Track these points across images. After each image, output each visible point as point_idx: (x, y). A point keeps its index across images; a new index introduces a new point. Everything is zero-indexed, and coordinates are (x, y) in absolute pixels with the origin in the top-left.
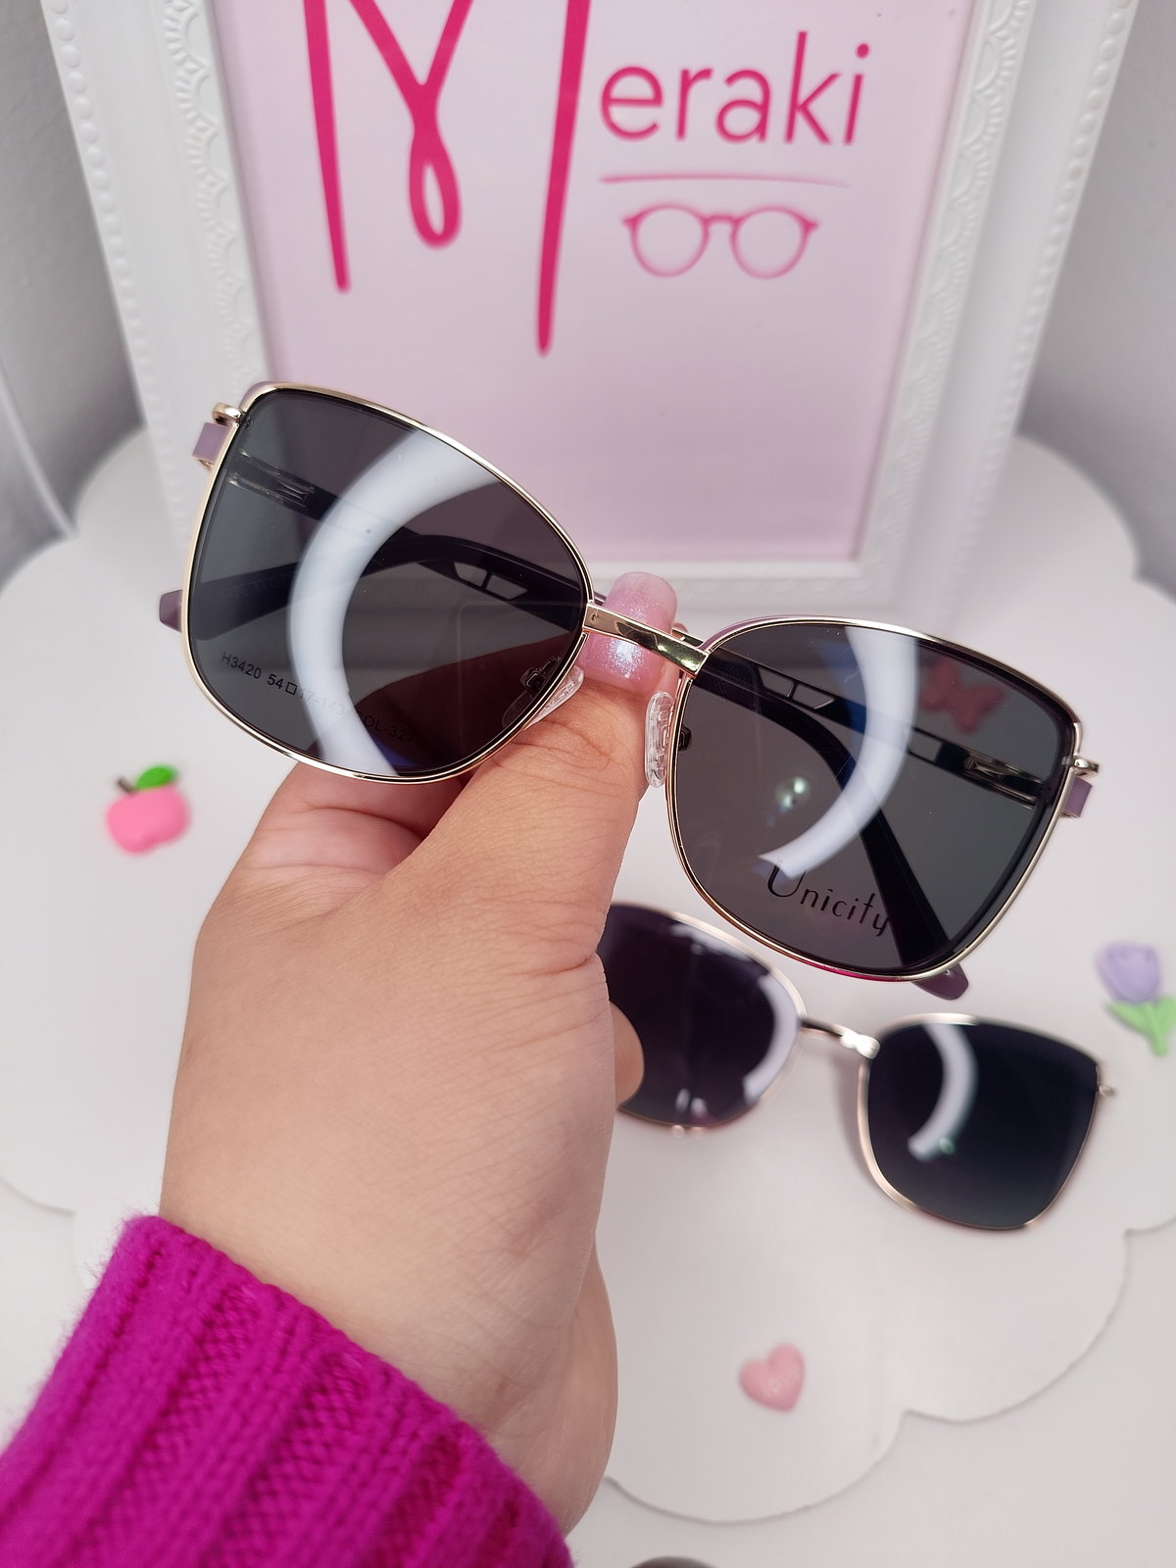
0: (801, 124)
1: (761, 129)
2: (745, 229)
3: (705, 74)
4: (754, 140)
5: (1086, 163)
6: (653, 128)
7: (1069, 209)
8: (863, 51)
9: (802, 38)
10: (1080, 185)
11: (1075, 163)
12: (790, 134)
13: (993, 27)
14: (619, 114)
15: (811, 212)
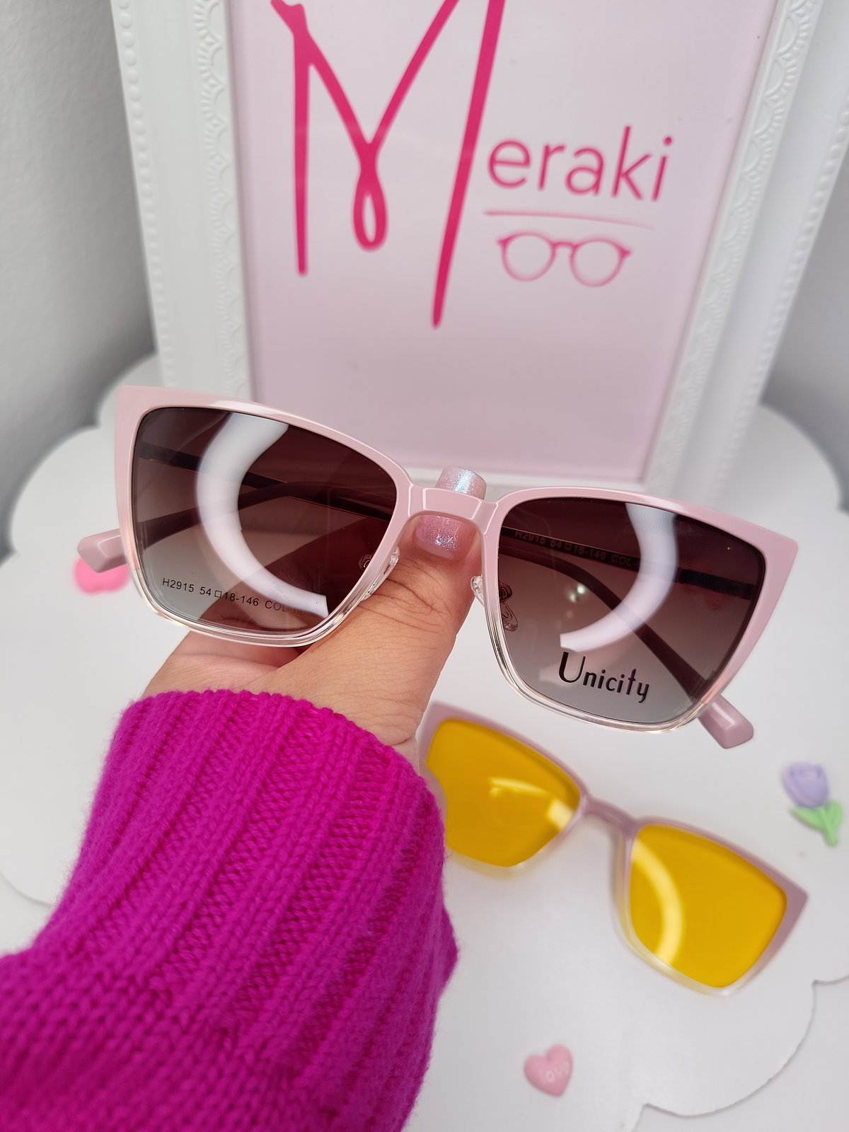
0: (623, 184)
1: (596, 187)
2: (581, 253)
3: (560, 148)
4: (590, 195)
5: (816, 224)
6: (522, 182)
7: (804, 254)
8: (668, 141)
9: (628, 130)
10: (811, 239)
11: (809, 224)
12: (616, 190)
13: (757, 132)
14: (501, 171)
15: (627, 243)
